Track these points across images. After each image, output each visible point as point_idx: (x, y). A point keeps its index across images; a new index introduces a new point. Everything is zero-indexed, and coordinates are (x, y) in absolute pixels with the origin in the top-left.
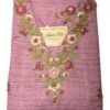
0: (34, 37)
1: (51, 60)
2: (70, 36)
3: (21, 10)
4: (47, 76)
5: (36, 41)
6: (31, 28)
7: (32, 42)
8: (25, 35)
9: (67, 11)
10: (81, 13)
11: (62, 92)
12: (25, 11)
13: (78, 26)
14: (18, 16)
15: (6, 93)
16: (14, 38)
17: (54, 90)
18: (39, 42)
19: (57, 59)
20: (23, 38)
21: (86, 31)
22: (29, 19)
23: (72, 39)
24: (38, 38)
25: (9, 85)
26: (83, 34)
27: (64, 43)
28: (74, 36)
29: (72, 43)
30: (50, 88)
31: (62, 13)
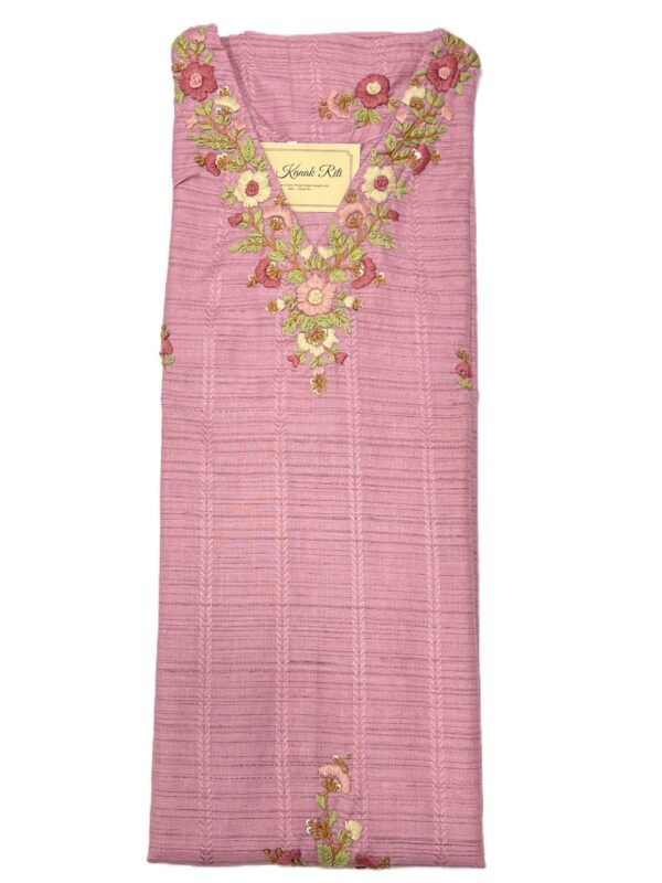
0: (246, 177)
1: (306, 253)
2: (372, 174)
3: (195, 80)
4: (293, 306)
5: (252, 189)
6: (234, 145)
7: (240, 193)
8: (216, 169)
9: (361, 93)
10: (417, 92)
11: (341, 359)
12: (210, 85)
13: (406, 137)
14: (192, 104)
15: (158, 360)
16: (179, 183)
17: (317, 351)
18: (264, 193)
19: (325, 253)
20: (207, 180)
21: (428, 156)
22: (226, 112)
23: (381, 183)
24: (260, 178)
25: (166, 338)
26: (420, 169)
27: (350, 196)
28: (387, 172)
29: (379, 196)
30: (303, 343)
31: (343, 103)
